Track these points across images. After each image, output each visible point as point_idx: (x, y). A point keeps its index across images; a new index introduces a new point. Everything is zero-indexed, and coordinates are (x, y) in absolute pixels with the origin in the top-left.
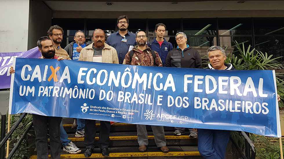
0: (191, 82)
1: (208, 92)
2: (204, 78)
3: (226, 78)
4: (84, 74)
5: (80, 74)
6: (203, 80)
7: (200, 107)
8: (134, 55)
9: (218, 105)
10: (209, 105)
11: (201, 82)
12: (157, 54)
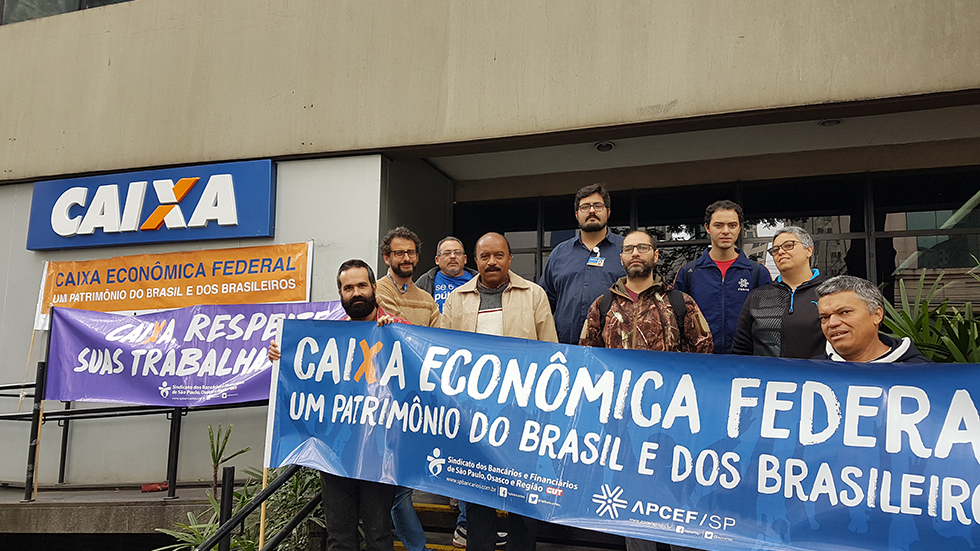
0: (752, 402)
1: (807, 437)
2: (799, 390)
3: (874, 392)
4: (438, 365)
5: (429, 364)
6: (795, 398)
7: (776, 489)
8: (614, 306)
9: (840, 486)
10: (807, 485)
11: (787, 405)
12: (692, 303)
